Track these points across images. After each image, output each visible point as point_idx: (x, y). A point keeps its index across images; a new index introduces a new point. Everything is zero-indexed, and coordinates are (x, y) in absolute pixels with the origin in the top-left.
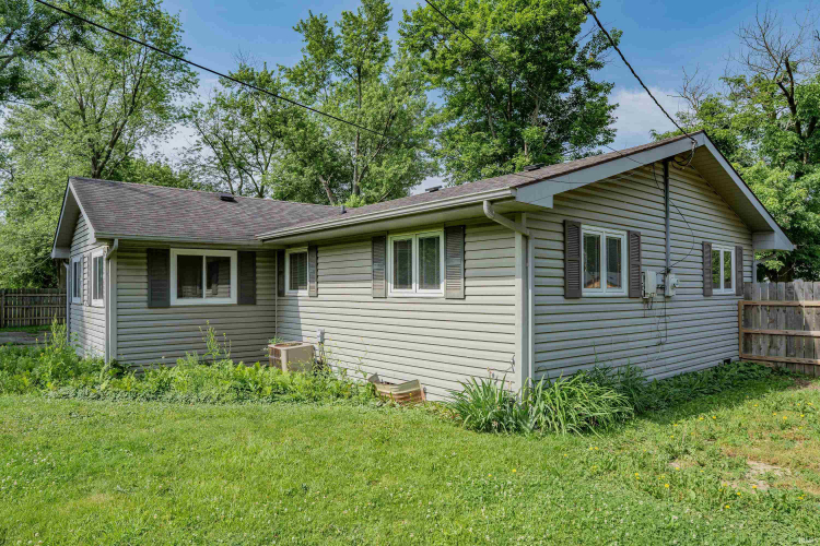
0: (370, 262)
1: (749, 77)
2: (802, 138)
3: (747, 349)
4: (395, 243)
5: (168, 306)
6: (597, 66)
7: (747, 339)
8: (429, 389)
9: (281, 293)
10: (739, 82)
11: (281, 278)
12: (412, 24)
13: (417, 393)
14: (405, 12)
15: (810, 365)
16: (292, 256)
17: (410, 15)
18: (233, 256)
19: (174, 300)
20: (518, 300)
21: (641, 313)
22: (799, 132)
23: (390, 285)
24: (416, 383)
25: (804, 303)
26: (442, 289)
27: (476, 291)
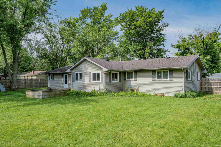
0: (152, 75)
1: (193, 35)
2: (205, 50)
3: (201, 90)
4: (158, 72)
5: (111, 82)
6: (163, 30)
7: (201, 88)
8: (166, 94)
9: (125, 79)
10: (191, 36)
11: (125, 77)
12: (122, 17)
13: (164, 95)
14: (120, 14)
15: (212, 92)
16: (128, 73)
17: (121, 15)
18: (118, 72)
19: (112, 81)
20: (183, 81)
21: (191, 83)
22: (204, 49)
23: (157, 79)
24: (164, 93)
25: (211, 82)
26: (168, 79)
27: (175, 79)
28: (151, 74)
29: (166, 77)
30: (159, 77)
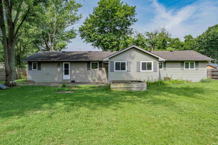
23: (184, 68)
26: (195, 69)
27: (199, 69)
28: (179, 64)
29: (192, 67)
30: (187, 67)
